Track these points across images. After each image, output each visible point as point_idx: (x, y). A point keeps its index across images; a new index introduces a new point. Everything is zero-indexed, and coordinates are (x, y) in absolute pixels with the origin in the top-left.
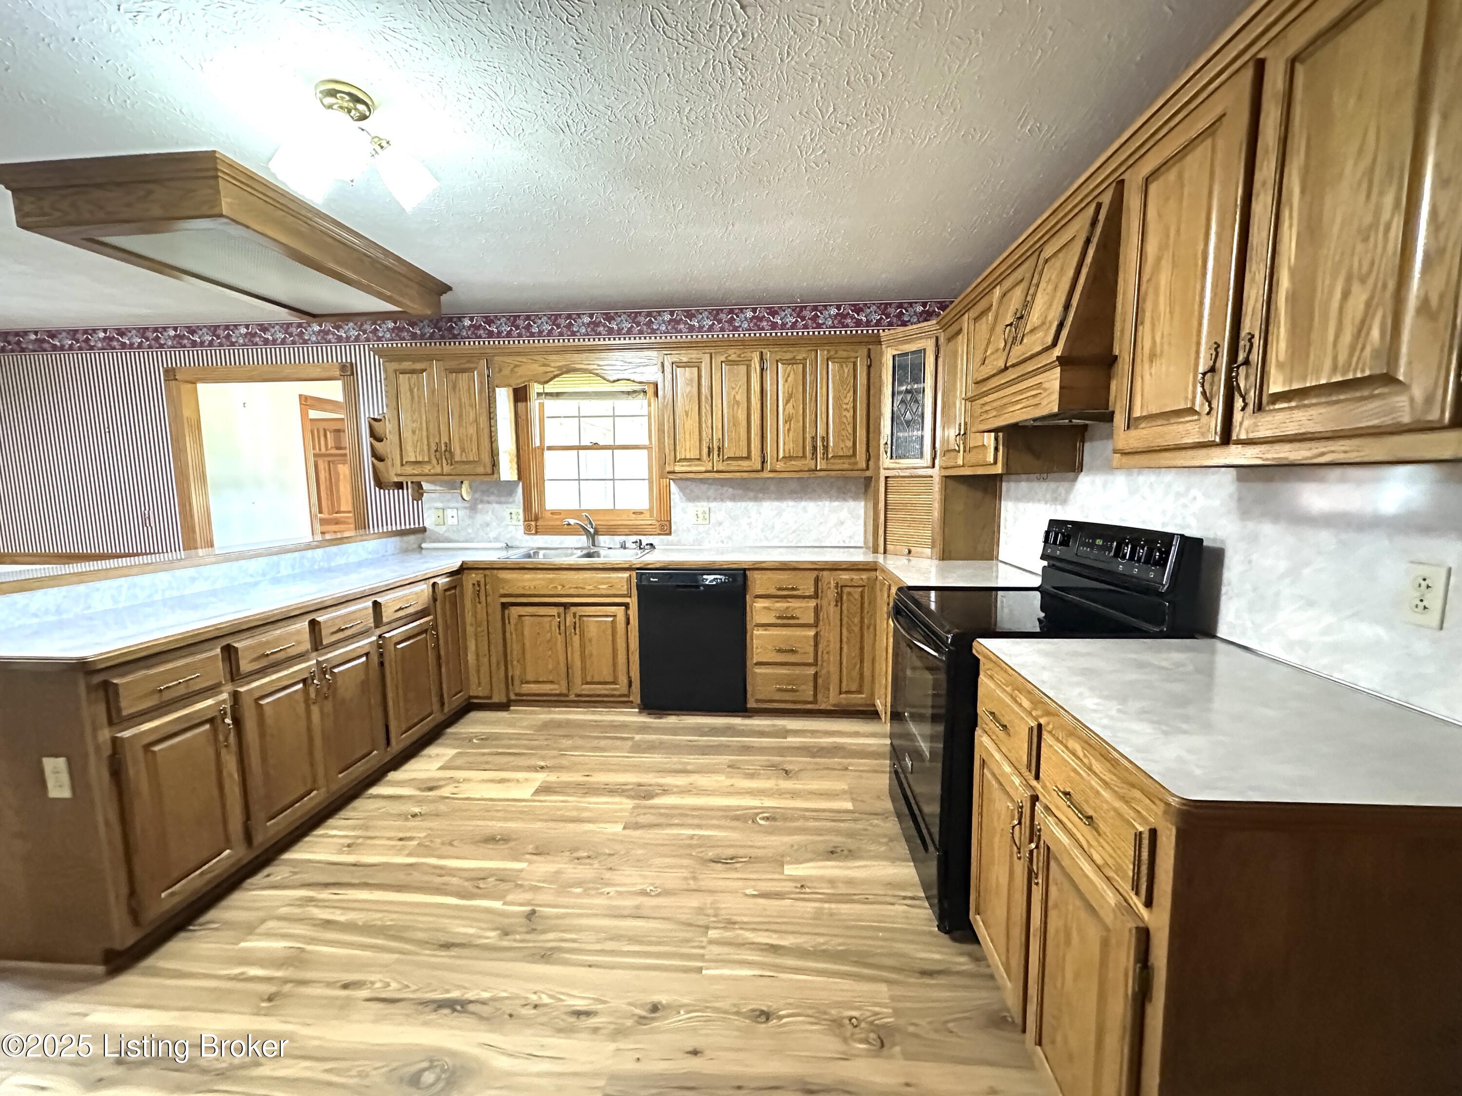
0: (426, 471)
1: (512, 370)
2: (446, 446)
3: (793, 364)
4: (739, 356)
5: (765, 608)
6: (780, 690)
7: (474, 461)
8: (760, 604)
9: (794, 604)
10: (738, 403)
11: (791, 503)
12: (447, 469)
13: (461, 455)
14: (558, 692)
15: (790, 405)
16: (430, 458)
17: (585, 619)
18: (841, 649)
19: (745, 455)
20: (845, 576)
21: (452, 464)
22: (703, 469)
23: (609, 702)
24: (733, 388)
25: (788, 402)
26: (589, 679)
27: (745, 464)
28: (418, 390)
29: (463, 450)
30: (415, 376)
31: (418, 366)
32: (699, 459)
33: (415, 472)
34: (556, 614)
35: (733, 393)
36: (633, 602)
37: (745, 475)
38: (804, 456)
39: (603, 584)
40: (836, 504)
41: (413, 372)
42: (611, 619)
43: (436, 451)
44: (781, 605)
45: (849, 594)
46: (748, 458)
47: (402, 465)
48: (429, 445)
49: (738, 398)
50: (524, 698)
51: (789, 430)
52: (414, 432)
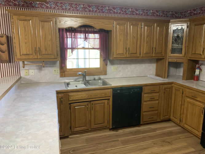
0: (31, 58)
1: (64, 22)
2: (39, 49)
3: (149, 27)
4: (136, 23)
5: (147, 96)
6: (149, 118)
7: (50, 54)
8: (146, 95)
9: (154, 94)
10: (134, 37)
11: (139, 65)
12: (39, 57)
13: (45, 52)
14: (86, 129)
15: (148, 39)
16: (32, 53)
17: (96, 105)
18: (164, 105)
19: (135, 52)
20: (166, 86)
21: (41, 55)
22: (124, 57)
23: (101, 129)
24: (134, 33)
25: (147, 38)
26: (96, 123)
27: (135, 55)
28: (28, 27)
29: (46, 50)
30: (26, 22)
31: (27, 18)
32: (123, 54)
33: (26, 58)
34: (87, 105)
35: (133, 34)
36: (111, 98)
37: (135, 58)
38: (150, 53)
39: (103, 94)
40: (149, 65)
41: (25, 20)
42: (103, 104)
43: (35, 50)
44: (151, 95)
45: (167, 91)
46: (136, 53)
47: (20, 55)
48: (32, 48)
49: (135, 36)
50: (74, 133)
51: (147, 45)
52: (26, 43)
